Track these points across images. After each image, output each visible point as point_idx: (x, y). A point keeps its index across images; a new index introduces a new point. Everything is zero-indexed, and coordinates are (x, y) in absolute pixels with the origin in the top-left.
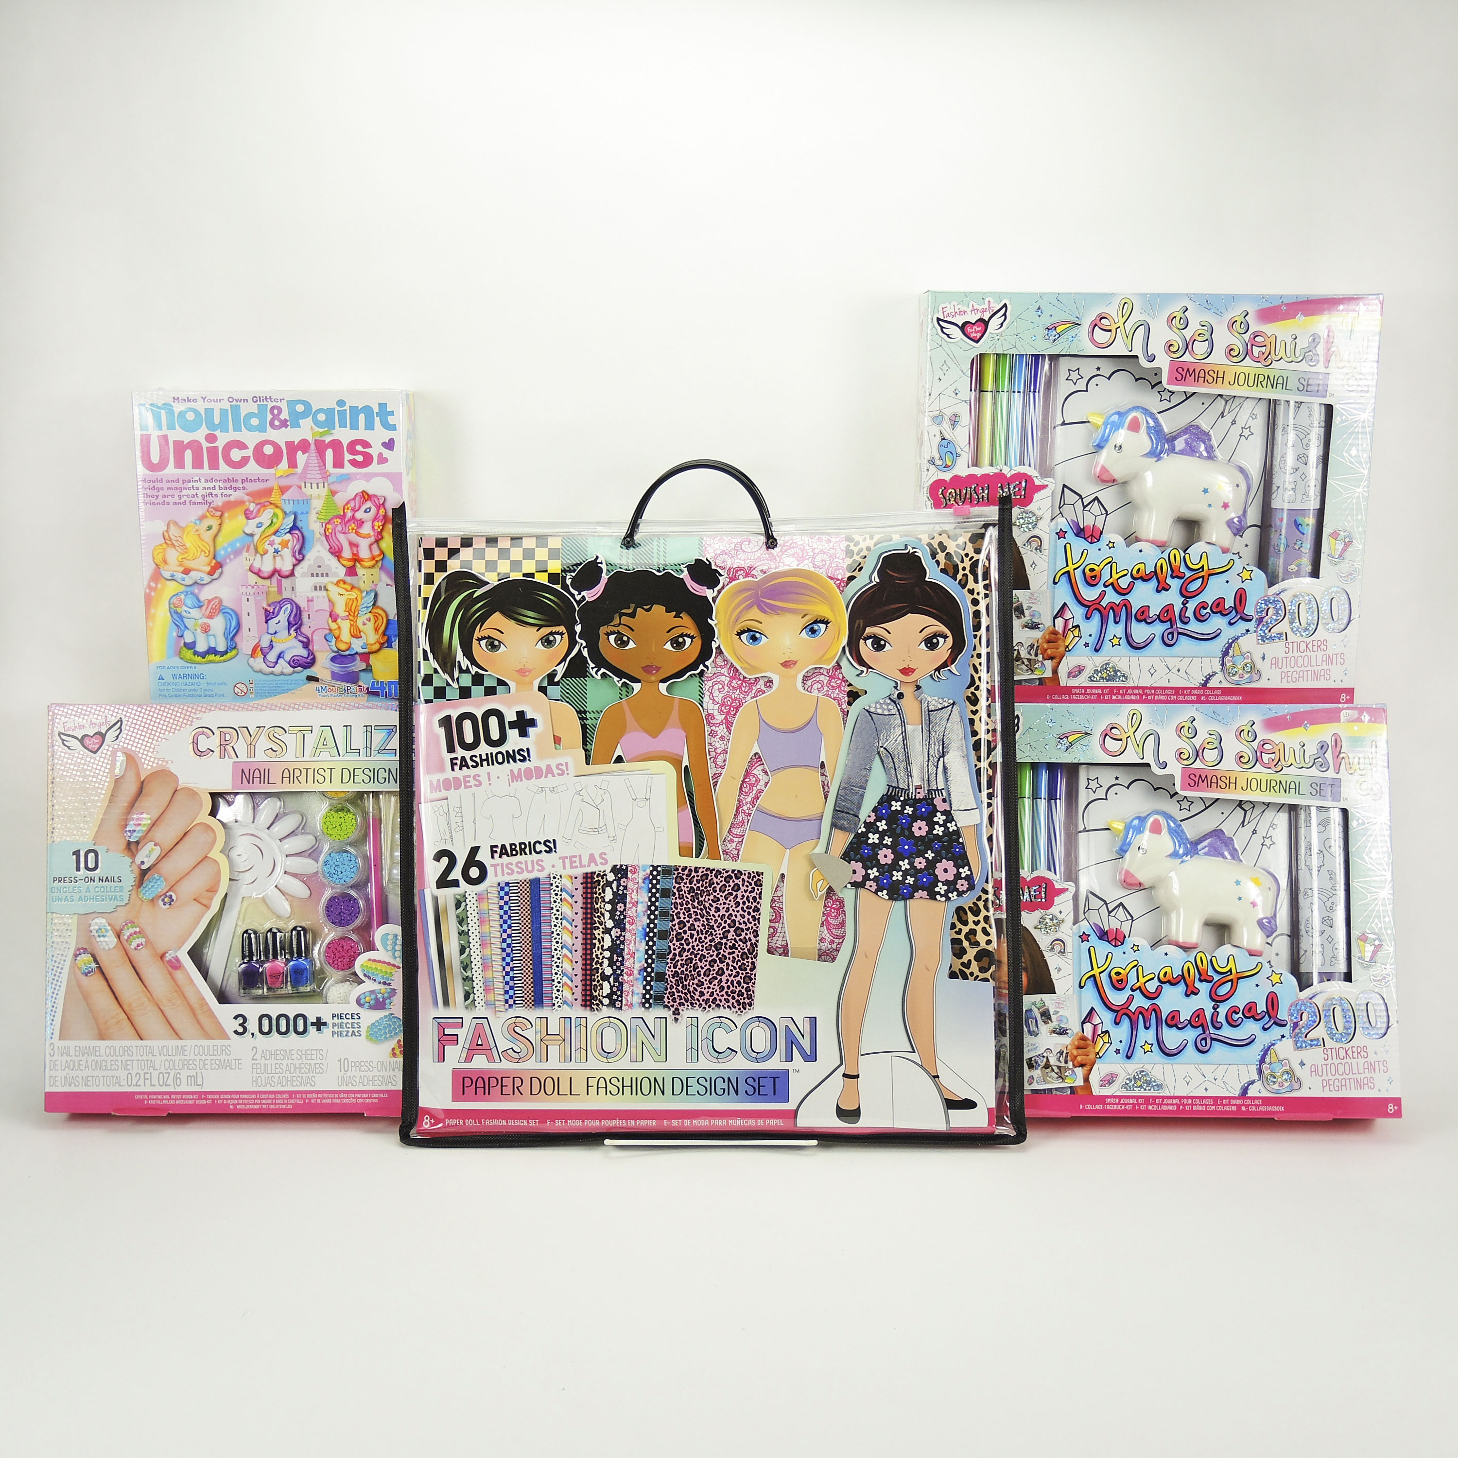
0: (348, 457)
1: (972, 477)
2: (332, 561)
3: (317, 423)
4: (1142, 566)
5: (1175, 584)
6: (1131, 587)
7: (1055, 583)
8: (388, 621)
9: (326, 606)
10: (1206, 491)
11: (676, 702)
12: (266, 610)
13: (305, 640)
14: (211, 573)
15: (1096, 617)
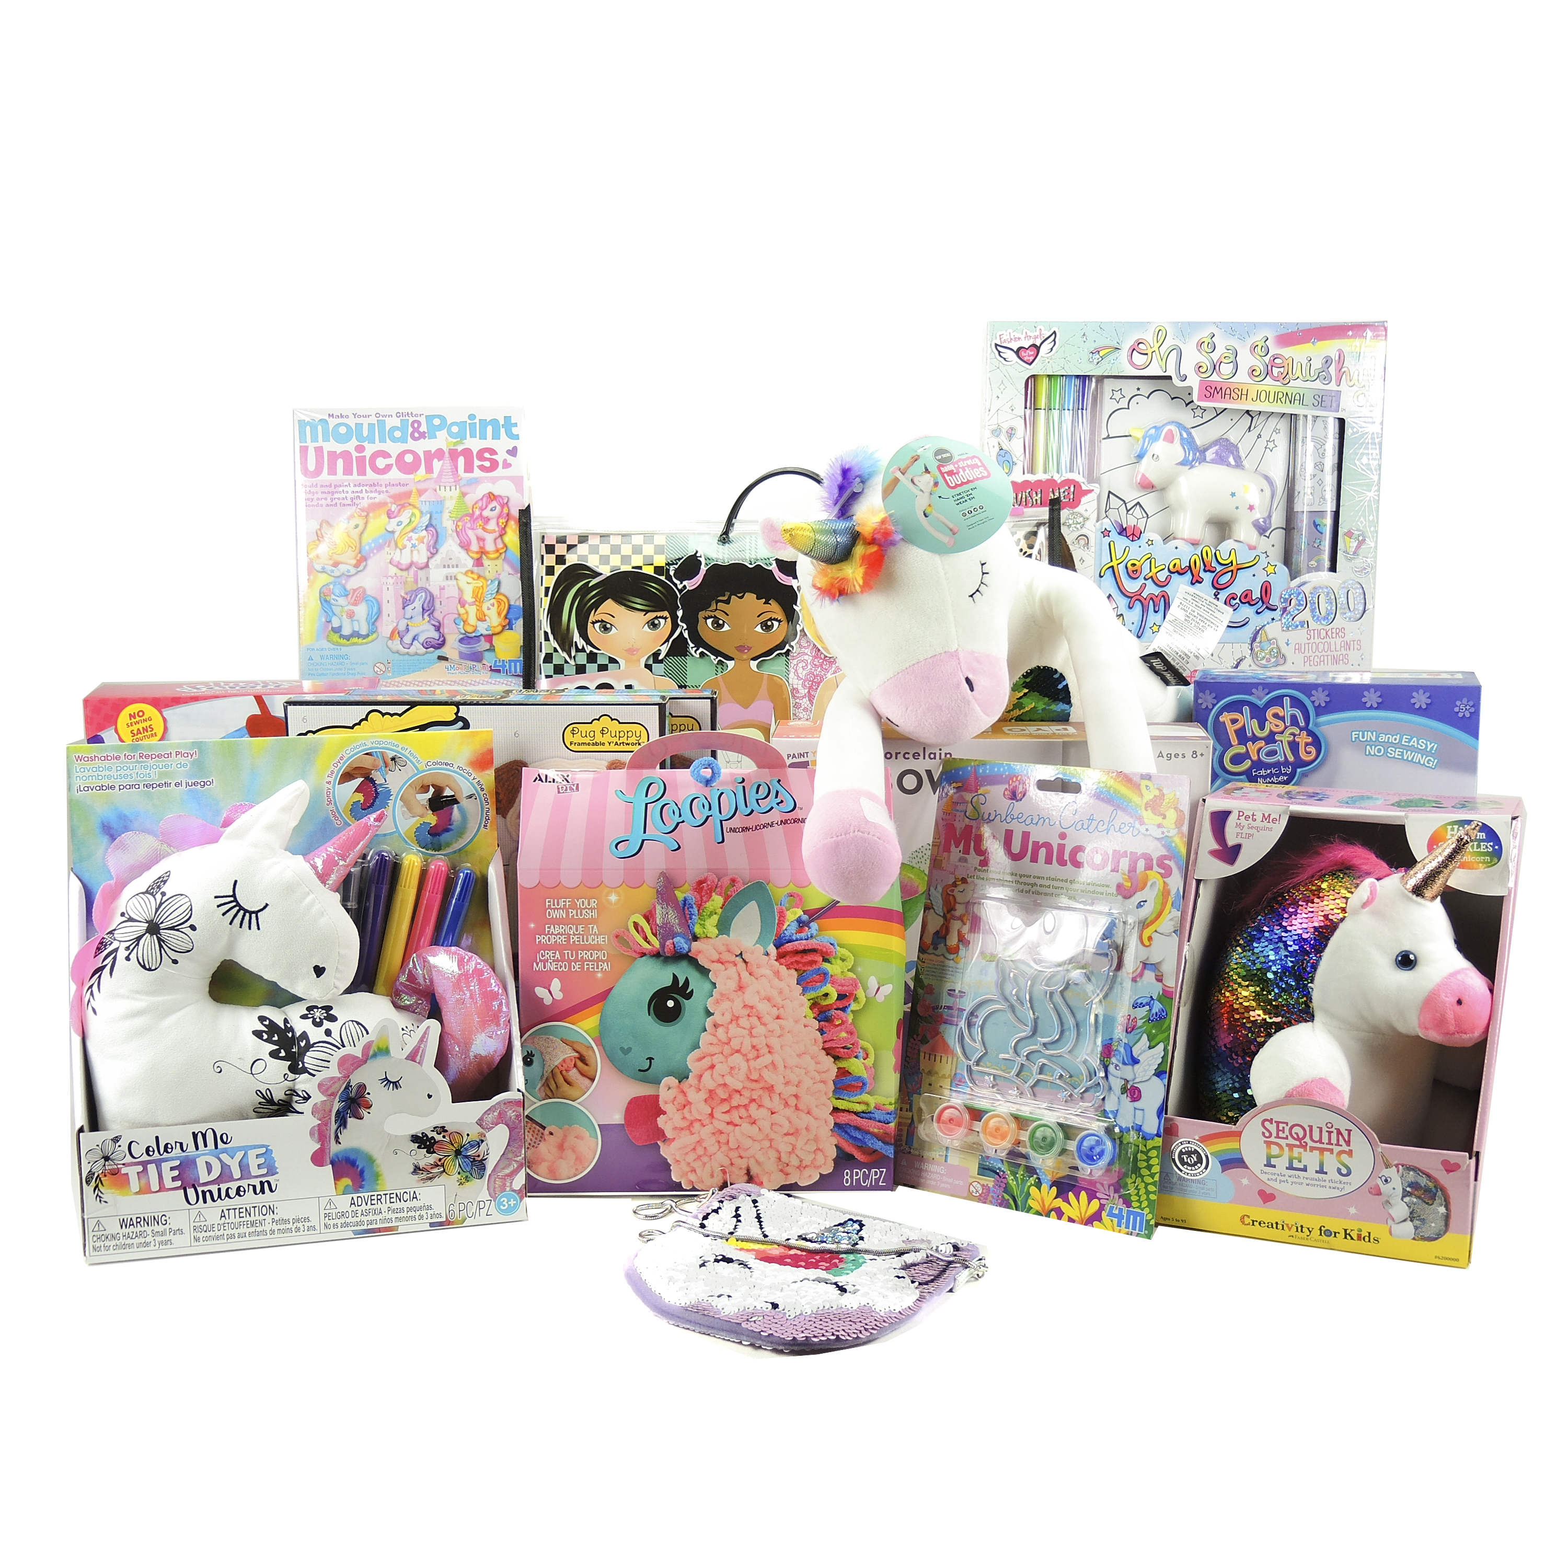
0: (477, 463)
1: (1026, 482)
2: (462, 554)
3: (450, 433)
4: (1177, 562)
5: (1207, 577)
6: (1168, 581)
7: (1101, 577)
8: (510, 607)
9: (456, 593)
10: (1233, 494)
11: (765, 678)
12: (404, 598)
13: (437, 624)
14: (356, 566)
15: (1138, 606)
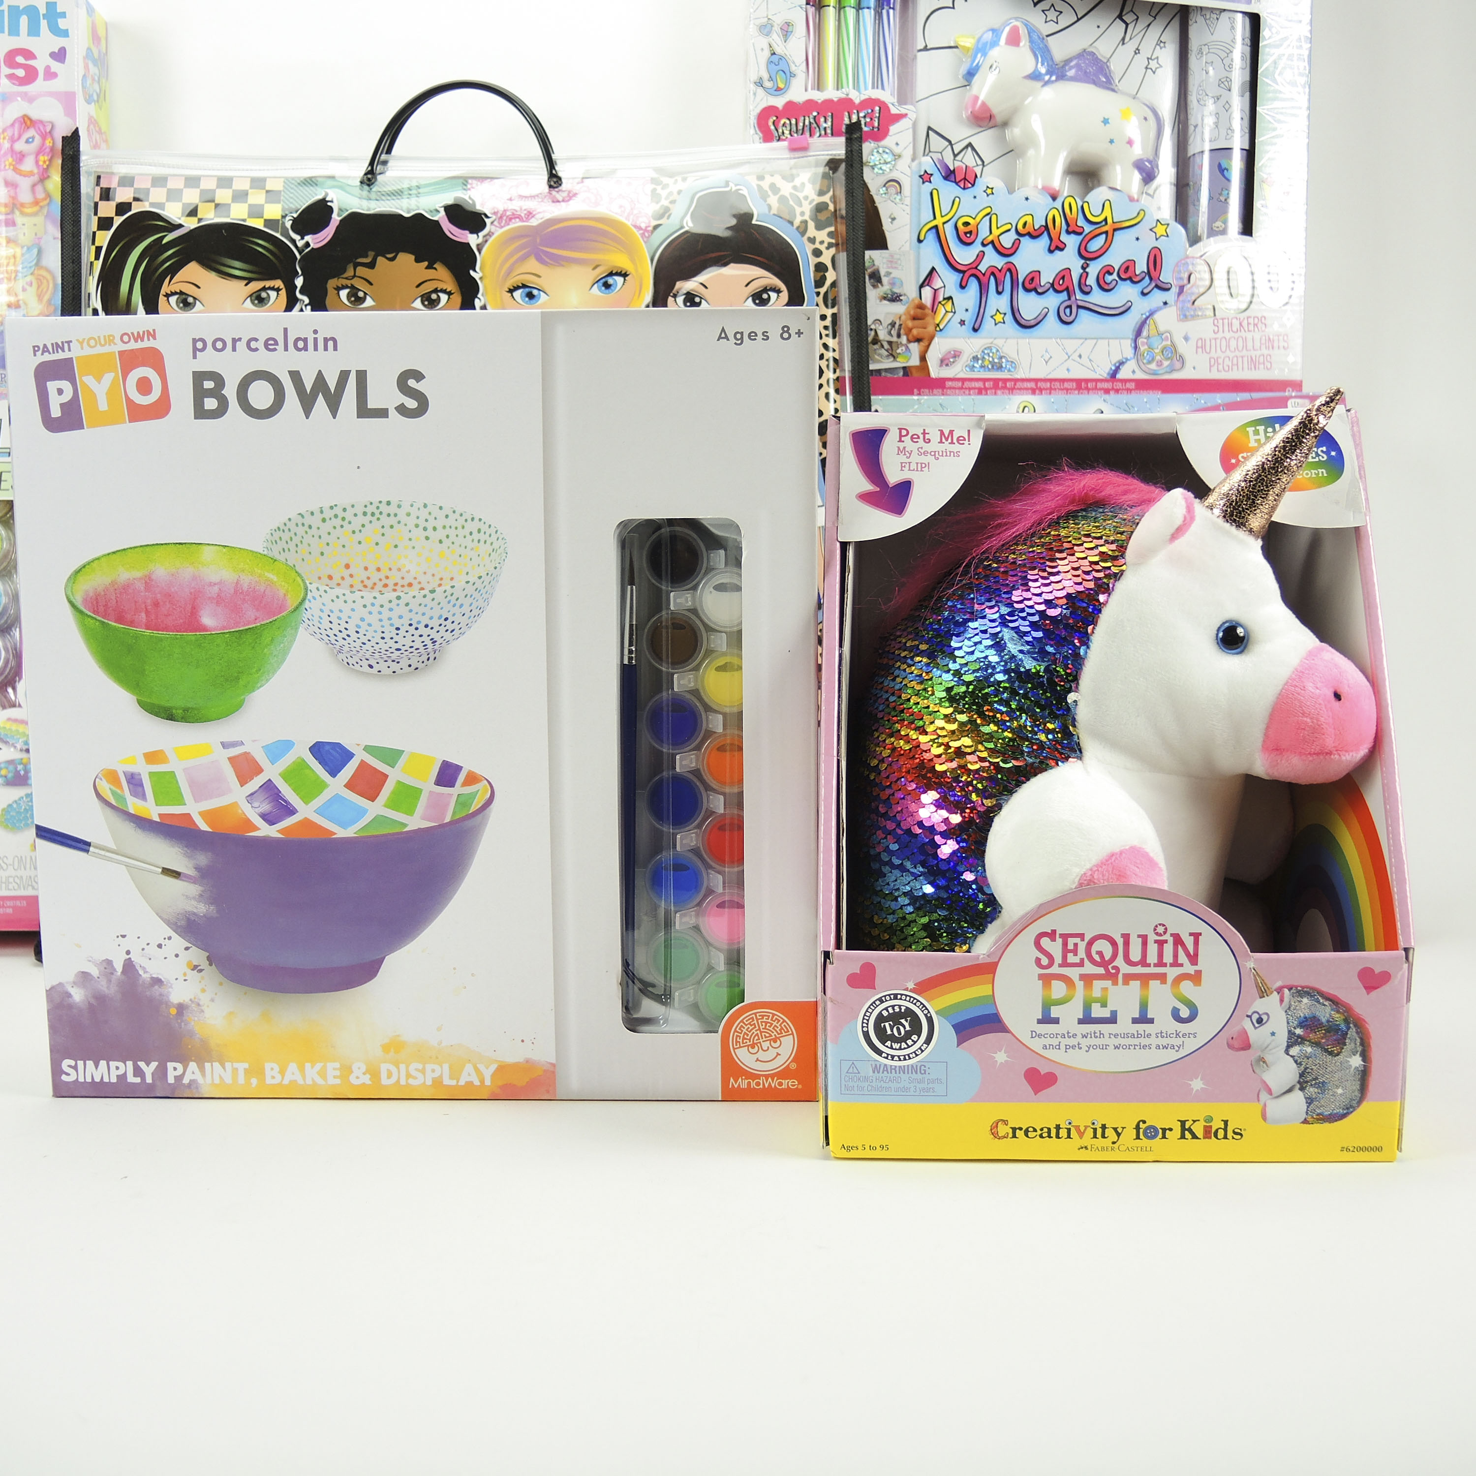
1: (810, 104)
4: (1029, 219)
5: (1072, 242)
6: (1016, 245)
7: (920, 241)
10: (1106, 122)
15: (973, 285)
